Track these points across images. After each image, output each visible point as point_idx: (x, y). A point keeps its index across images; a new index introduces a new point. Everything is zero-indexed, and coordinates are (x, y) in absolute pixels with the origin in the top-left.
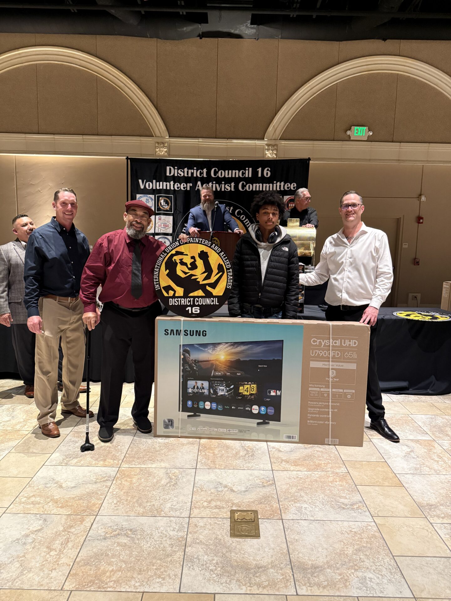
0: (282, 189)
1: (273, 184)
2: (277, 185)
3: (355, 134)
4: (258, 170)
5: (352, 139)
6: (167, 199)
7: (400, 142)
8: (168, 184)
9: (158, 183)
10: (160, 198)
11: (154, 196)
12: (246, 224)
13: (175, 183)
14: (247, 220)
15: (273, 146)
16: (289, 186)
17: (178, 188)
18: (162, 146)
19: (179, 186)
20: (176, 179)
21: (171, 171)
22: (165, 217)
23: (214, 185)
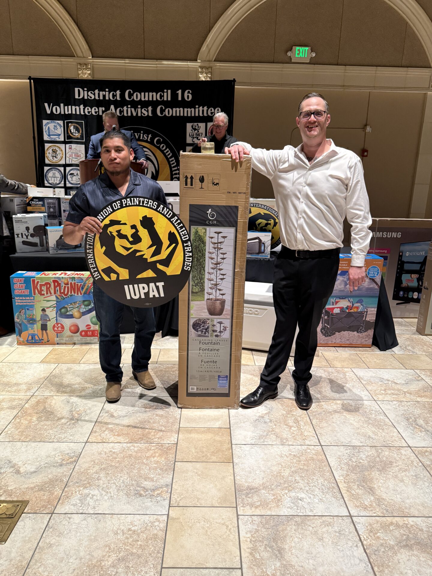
0: (205, 115)
1: (195, 108)
2: (199, 110)
3: (297, 56)
4: (177, 92)
5: (293, 61)
6: (78, 126)
7: (345, 65)
8: (77, 108)
9: (66, 107)
10: (70, 124)
11: (62, 121)
12: (167, 154)
13: (85, 106)
14: (168, 149)
15: (207, 68)
16: (213, 111)
17: (89, 112)
18: (85, 67)
19: (90, 110)
20: (86, 103)
21: (79, 93)
22: (76, 146)
23: (129, 109)
